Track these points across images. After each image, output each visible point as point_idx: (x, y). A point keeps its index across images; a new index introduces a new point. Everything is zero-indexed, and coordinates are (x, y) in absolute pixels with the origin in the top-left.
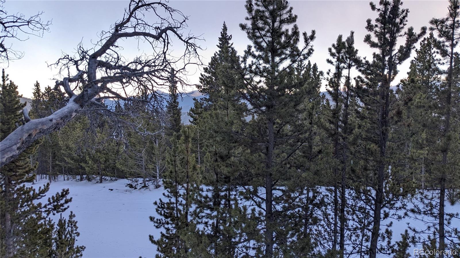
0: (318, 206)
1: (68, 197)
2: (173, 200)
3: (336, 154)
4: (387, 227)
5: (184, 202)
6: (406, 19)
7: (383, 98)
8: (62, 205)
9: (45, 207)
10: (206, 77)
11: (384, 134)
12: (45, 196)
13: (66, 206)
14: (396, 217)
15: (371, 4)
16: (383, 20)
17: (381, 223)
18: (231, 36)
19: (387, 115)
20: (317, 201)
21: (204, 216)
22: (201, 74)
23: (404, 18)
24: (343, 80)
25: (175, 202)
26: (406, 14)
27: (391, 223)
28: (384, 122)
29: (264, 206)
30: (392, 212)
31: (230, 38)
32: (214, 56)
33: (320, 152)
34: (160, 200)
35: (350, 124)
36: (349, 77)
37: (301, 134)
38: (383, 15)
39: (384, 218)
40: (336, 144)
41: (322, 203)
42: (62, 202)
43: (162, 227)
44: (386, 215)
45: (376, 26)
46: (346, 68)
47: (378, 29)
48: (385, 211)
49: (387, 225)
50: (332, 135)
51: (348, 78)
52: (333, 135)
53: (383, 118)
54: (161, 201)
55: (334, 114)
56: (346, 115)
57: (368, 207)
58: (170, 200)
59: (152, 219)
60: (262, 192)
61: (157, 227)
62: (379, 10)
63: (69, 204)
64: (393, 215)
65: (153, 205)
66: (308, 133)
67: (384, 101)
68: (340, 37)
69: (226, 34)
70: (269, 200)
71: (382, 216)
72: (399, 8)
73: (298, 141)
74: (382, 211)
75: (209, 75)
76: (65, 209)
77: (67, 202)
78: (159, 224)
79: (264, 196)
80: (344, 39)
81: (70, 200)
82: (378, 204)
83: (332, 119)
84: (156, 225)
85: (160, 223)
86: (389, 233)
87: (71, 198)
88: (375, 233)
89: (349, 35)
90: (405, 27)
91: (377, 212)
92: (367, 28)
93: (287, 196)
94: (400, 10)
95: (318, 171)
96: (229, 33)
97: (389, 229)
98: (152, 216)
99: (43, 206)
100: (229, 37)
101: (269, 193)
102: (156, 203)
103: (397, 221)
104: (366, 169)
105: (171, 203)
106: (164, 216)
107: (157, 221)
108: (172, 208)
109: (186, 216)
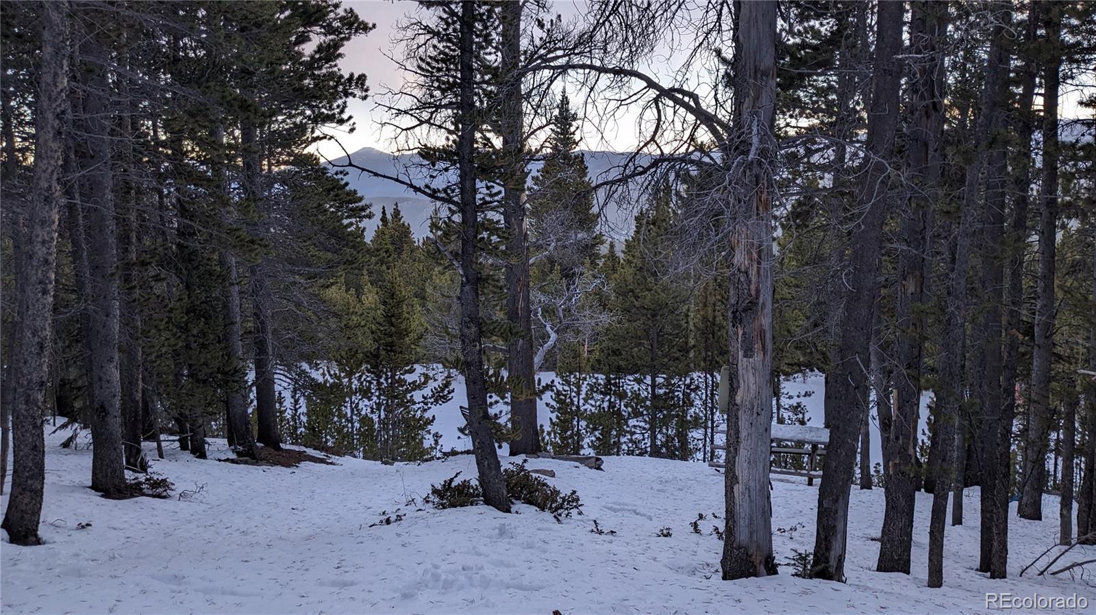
0: (694, 390)
1: (451, 388)
2: (566, 388)
5: (575, 389)
8: (446, 395)
13: (450, 396)
18: (576, 114)
20: (692, 387)
21: (599, 400)
25: (569, 389)
29: (650, 388)
31: (574, 119)
41: (698, 387)
42: (446, 392)
56: (714, 317)
59: (547, 405)
60: (648, 380)
61: (552, 412)
63: (454, 394)
69: (567, 110)
70: (654, 386)
76: (449, 400)
77: (449, 393)
79: (650, 383)
81: (453, 391)
93: (668, 383)
96: (572, 109)
100: (573, 116)
101: (653, 380)
105: (565, 391)
106: (557, 402)
107: (552, 407)
108: (565, 396)
109: (578, 402)
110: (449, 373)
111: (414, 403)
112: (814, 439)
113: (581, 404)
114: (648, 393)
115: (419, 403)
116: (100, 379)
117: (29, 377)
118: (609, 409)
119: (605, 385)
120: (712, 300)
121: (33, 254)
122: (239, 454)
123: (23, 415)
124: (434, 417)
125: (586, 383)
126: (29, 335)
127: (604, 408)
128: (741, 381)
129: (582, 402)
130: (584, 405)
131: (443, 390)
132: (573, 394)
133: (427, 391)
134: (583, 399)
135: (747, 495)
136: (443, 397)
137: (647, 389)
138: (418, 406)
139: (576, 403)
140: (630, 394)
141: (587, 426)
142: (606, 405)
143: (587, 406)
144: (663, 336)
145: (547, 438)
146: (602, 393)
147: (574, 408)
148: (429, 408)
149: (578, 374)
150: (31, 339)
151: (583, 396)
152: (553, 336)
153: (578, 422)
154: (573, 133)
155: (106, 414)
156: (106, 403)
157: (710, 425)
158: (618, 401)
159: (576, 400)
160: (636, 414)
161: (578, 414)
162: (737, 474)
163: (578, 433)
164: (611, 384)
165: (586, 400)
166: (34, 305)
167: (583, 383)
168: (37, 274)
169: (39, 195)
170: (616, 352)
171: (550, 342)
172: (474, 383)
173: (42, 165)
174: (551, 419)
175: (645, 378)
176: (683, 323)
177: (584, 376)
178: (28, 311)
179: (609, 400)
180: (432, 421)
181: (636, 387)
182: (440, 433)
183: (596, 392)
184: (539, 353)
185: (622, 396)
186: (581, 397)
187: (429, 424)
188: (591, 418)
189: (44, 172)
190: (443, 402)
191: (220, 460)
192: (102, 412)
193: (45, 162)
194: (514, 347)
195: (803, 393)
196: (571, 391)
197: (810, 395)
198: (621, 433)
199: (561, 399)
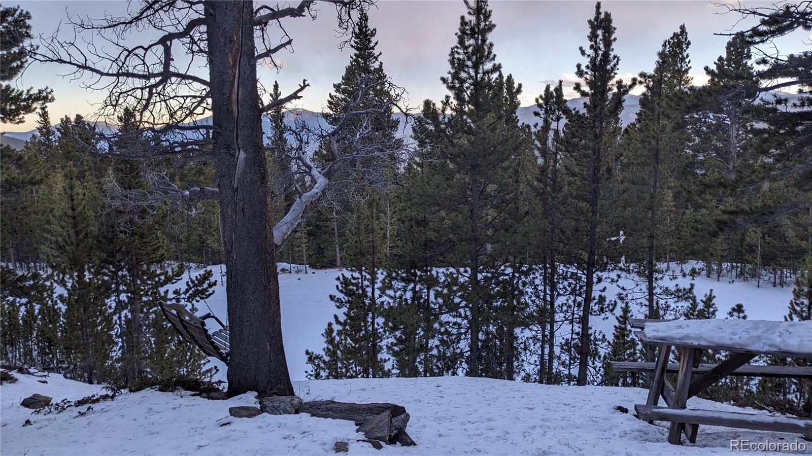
1: (212, 279)
2: (356, 275)
3: (545, 214)
4: (600, 293)
5: (368, 277)
6: (618, 67)
7: (594, 153)
8: (206, 290)
9: (185, 293)
10: (339, 98)
11: (596, 192)
12: (181, 279)
13: (211, 290)
14: (609, 280)
15: (581, 49)
16: (593, 66)
17: (594, 288)
18: (375, 30)
19: (599, 172)
21: (400, 289)
22: (330, 94)
23: (615, 65)
24: (551, 134)
25: (360, 277)
26: (617, 62)
27: (605, 288)
28: (596, 179)
30: (605, 275)
31: (373, 35)
32: (350, 65)
33: (527, 213)
34: (342, 274)
35: (560, 182)
36: (558, 130)
37: (507, 194)
38: (593, 61)
39: (597, 283)
40: (545, 203)
42: (205, 286)
43: (345, 308)
44: (600, 280)
45: (586, 73)
46: (555, 121)
47: (588, 77)
48: (597, 275)
49: (600, 291)
50: (539, 194)
51: (556, 132)
52: (542, 195)
53: (595, 174)
54: (343, 276)
55: (543, 172)
57: (579, 272)
58: (352, 275)
59: (332, 298)
61: (338, 307)
62: (589, 56)
63: (214, 288)
64: (606, 278)
65: (336, 281)
66: (513, 194)
67: (594, 157)
68: (548, 88)
69: (366, 27)
71: (595, 280)
72: (610, 54)
73: (503, 202)
74: (595, 275)
75: (343, 96)
76: (210, 295)
77: (210, 286)
78: (340, 304)
80: (552, 89)
81: (215, 284)
82: (591, 268)
83: (539, 177)
84: (338, 304)
85: (342, 302)
86: (602, 299)
87: (216, 281)
88: (588, 300)
89: (557, 84)
90: (616, 76)
91: (589, 277)
92: (577, 73)
94: (612, 56)
95: (527, 232)
96: (371, 25)
97: (603, 294)
98: (333, 294)
99: (181, 292)
100: (372, 32)
102: (338, 279)
103: (610, 284)
104: (576, 230)
105: (354, 278)
106: (346, 294)
107: (339, 300)
108: (356, 285)
109: (373, 293)
113: (376, 296)
114: (468, 277)
118: (413, 301)
127: (406, 299)
129: (377, 293)
130: (381, 296)
131: (202, 284)
132: (366, 283)
134: (379, 289)
136: (202, 292)
139: (370, 294)
141: (385, 324)
142: (409, 295)
143: (384, 298)
145: (337, 338)
146: (403, 280)
147: (367, 302)
151: (379, 285)
152: (321, 181)
153: (373, 319)
158: (425, 290)
159: (369, 290)
160: (452, 308)
161: (374, 309)
163: (375, 333)
165: (383, 291)
170: (423, 223)
179: (413, 289)
183: (395, 279)
185: (431, 282)
186: (376, 286)
188: (389, 314)
196: (363, 278)
198: (430, 333)
199: (351, 290)
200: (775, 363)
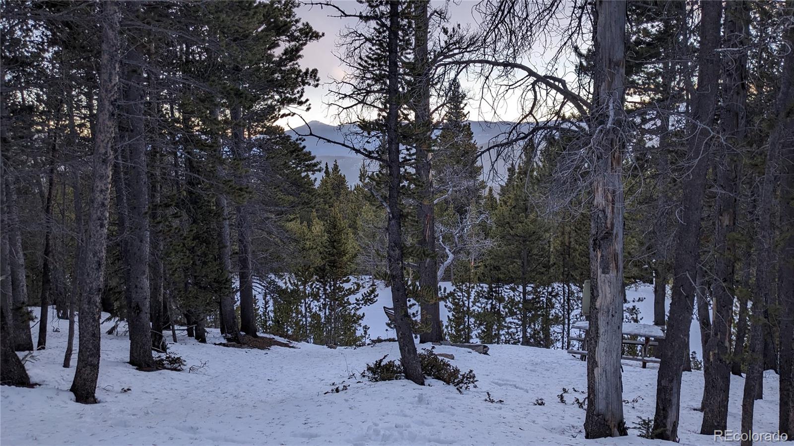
0: (555, 296)
1: (376, 293)
2: (460, 294)
5: (466, 295)
8: (373, 299)
9: (362, 300)
13: (375, 299)
18: (465, 94)
20: (553, 294)
21: (484, 303)
29: (522, 295)
31: (463, 98)
41: (557, 294)
42: (372, 296)
43: (453, 312)
56: (570, 243)
58: (457, 294)
59: (446, 306)
60: (521, 289)
61: (449, 311)
69: (458, 92)
70: (525, 293)
76: (375, 302)
77: (375, 297)
79: (522, 291)
81: (377, 296)
93: (535, 291)
100: (463, 96)
101: (524, 289)
105: (459, 296)
106: (453, 304)
107: (450, 307)
108: (459, 299)
109: (469, 305)
110: (373, 282)
111: (350, 304)
112: (647, 333)
113: (470, 306)
114: (521, 298)
115: (353, 304)
116: (136, 287)
117: (91, 285)
118: (491, 310)
119: (488, 293)
120: (567, 229)
121: (95, 199)
122: (229, 340)
123: (86, 312)
124: (364, 314)
125: (474, 290)
126: (91, 255)
127: (487, 309)
128: (600, 291)
129: (471, 304)
130: (473, 306)
131: (370, 295)
132: (465, 298)
133: (359, 296)
134: (472, 302)
135: (604, 376)
136: (370, 300)
137: (519, 295)
138: (353, 306)
139: (467, 305)
140: (507, 299)
141: (475, 322)
142: (489, 306)
143: (475, 308)
144: (531, 256)
145: (446, 330)
146: (486, 298)
147: (465, 309)
148: (361, 308)
149: (468, 284)
150: (93, 259)
151: (472, 299)
152: (451, 256)
153: (468, 319)
154: (463, 108)
155: (140, 311)
156: (139, 303)
157: (567, 322)
158: (498, 304)
159: (466, 303)
160: (512, 314)
161: (469, 313)
162: (597, 360)
163: (469, 327)
164: (492, 291)
165: (474, 303)
166: (95, 235)
167: (472, 291)
168: (97, 213)
169: (99, 158)
170: (497, 268)
171: (449, 260)
172: (398, 291)
173: (101, 137)
174: (448, 316)
175: (518, 287)
176: (546, 247)
177: (472, 285)
178: (90, 239)
179: (492, 303)
180: (363, 317)
181: (512, 294)
182: (368, 326)
183: (481, 297)
184: (441, 269)
185: (501, 300)
186: (470, 300)
187: (360, 319)
188: (478, 316)
189: (102, 141)
190: (371, 304)
191: (215, 344)
192: (137, 310)
193: (103, 135)
194: (423, 264)
195: (637, 299)
196: (463, 296)
197: (642, 301)
198: (501, 327)
199: (456, 302)
200: (631, 339)
